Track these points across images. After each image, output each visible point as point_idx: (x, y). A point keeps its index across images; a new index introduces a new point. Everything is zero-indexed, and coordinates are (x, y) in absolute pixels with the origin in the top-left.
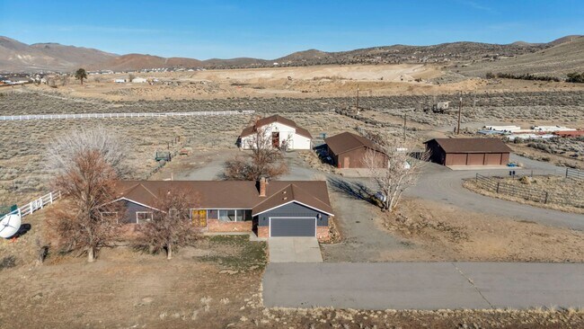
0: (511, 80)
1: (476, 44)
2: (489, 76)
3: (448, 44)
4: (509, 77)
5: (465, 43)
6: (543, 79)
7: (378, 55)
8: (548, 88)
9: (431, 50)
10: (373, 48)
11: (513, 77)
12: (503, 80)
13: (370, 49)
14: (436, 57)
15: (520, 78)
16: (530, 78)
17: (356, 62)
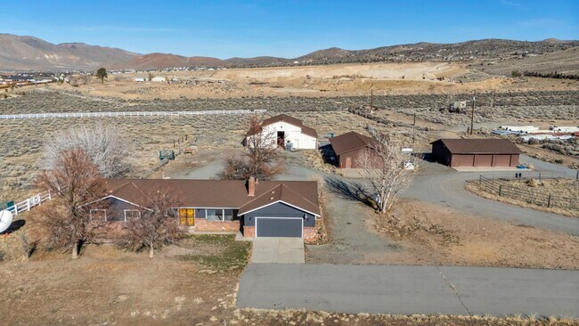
0: (538, 78)
1: (505, 41)
2: (515, 74)
4: (536, 76)
5: (493, 41)
6: (572, 78)
7: (401, 53)
8: (576, 87)
9: (457, 47)
10: (397, 46)
11: (540, 76)
12: (529, 79)
13: (393, 47)
14: (461, 55)
15: (548, 76)
16: (558, 77)
17: (378, 61)
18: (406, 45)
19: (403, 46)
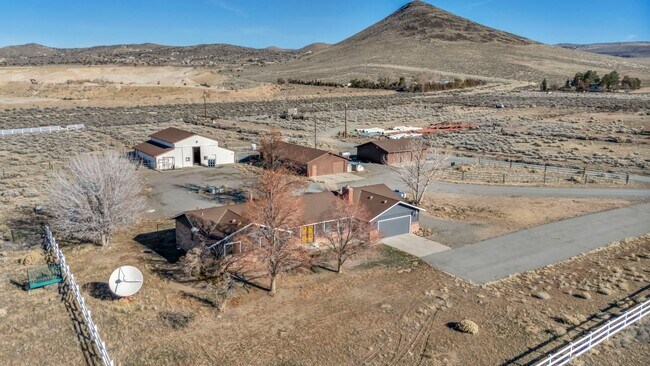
0: (303, 86)
1: (235, 47)
2: (280, 82)
3: (205, 46)
4: (299, 83)
5: (224, 46)
6: (330, 85)
7: (131, 54)
8: (337, 94)
9: (190, 51)
10: (119, 46)
11: (303, 83)
12: (295, 86)
13: (115, 47)
14: (198, 59)
15: (309, 84)
16: (318, 84)
17: (105, 63)
18: (131, 46)
19: (127, 46)
